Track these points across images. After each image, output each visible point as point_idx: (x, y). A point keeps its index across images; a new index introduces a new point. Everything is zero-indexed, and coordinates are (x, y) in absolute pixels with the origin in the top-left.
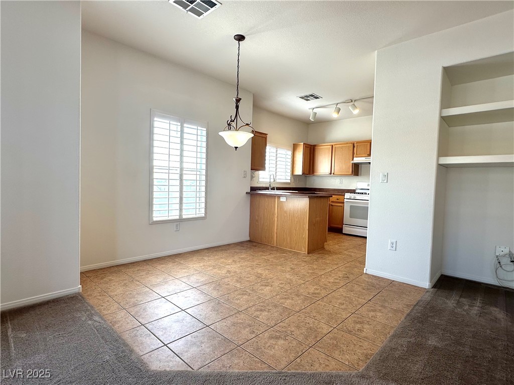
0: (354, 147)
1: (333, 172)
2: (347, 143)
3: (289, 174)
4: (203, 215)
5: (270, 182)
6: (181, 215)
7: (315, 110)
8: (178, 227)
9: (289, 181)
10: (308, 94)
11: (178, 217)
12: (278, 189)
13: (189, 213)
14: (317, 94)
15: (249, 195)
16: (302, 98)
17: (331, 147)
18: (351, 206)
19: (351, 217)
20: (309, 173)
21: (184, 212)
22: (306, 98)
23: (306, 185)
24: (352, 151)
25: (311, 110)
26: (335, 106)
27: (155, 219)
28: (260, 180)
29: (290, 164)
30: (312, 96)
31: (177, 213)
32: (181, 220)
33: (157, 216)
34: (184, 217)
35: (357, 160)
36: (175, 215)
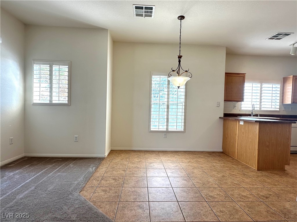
3: (278, 104)
4: (183, 130)
6: (167, 129)
8: (166, 135)
9: (278, 110)
11: (165, 130)
13: (172, 128)
15: (223, 119)
16: (271, 39)
21: (169, 127)
22: (276, 38)
27: (152, 130)
28: (242, 109)
29: (279, 95)
30: (280, 34)
31: (165, 127)
32: (167, 132)
33: (153, 128)
34: (169, 130)
36: (163, 128)
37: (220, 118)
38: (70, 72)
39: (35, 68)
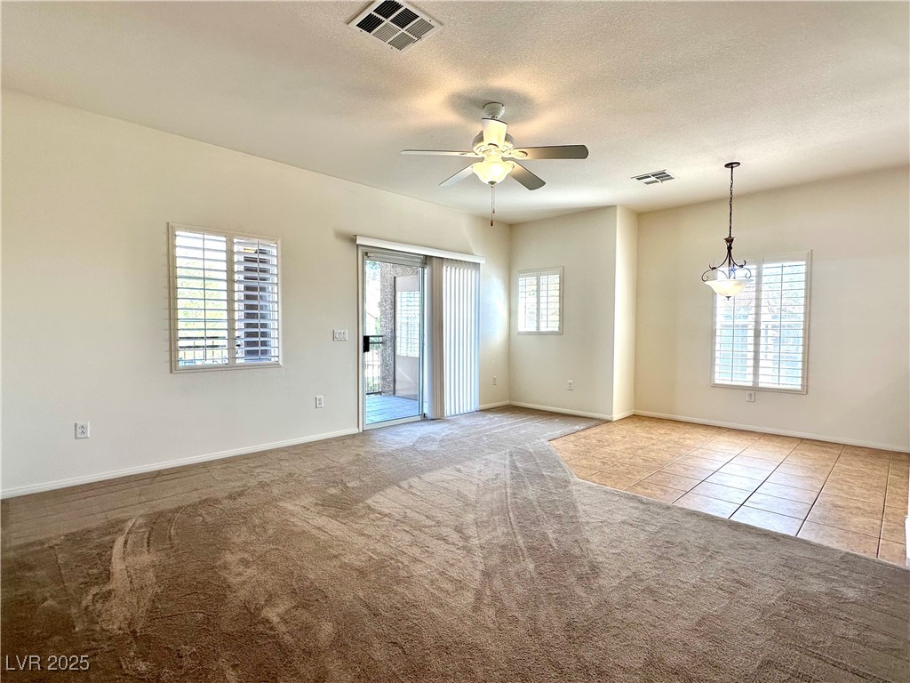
4: (799, 387)
6: (756, 382)
8: (753, 397)
11: (751, 384)
13: (768, 380)
21: (761, 379)
27: (717, 382)
31: (750, 378)
32: (755, 390)
33: (719, 379)
34: (760, 385)
36: (746, 381)
38: (562, 283)
39: (520, 283)
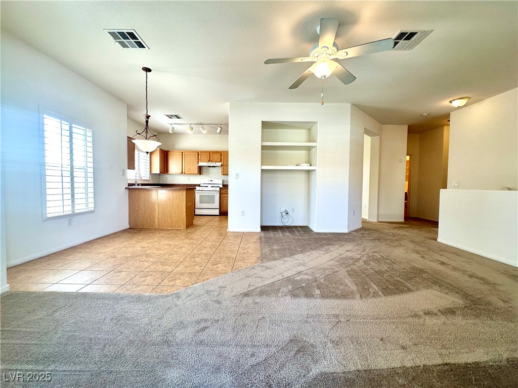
0: (198, 155)
1: (183, 172)
2: (193, 152)
3: (149, 173)
5: (136, 179)
6: (73, 211)
7: (173, 126)
9: (149, 179)
10: (174, 114)
11: (71, 212)
12: (142, 185)
13: (80, 207)
14: (180, 115)
15: (128, 190)
16: (167, 116)
17: (181, 153)
18: (200, 195)
19: (200, 203)
20: (164, 173)
21: (76, 207)
22: (170, 117)
23: (160, 181)
24: (197, 158)
25: (170, 125)
26: (189, 125)
27: (49, 216)
29: (149, 165)
30: (176, 116)
31: (70, 208)
35: (201, 164)
37: (126, 188)
